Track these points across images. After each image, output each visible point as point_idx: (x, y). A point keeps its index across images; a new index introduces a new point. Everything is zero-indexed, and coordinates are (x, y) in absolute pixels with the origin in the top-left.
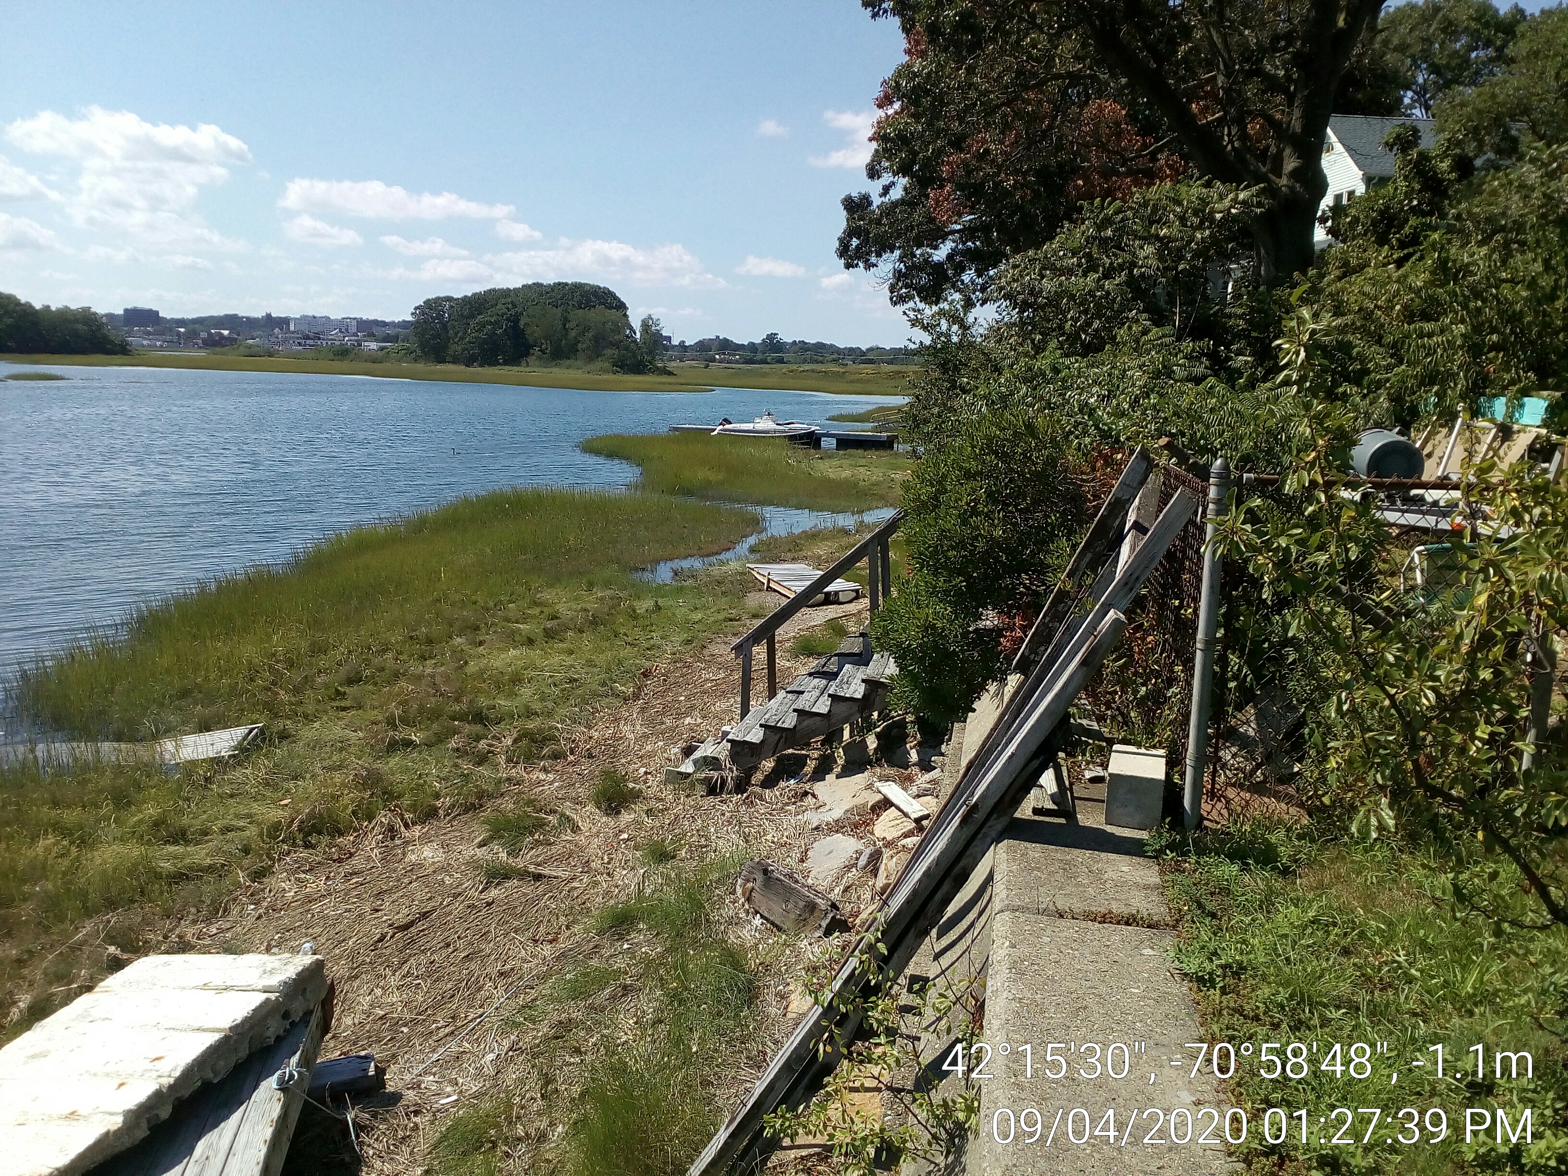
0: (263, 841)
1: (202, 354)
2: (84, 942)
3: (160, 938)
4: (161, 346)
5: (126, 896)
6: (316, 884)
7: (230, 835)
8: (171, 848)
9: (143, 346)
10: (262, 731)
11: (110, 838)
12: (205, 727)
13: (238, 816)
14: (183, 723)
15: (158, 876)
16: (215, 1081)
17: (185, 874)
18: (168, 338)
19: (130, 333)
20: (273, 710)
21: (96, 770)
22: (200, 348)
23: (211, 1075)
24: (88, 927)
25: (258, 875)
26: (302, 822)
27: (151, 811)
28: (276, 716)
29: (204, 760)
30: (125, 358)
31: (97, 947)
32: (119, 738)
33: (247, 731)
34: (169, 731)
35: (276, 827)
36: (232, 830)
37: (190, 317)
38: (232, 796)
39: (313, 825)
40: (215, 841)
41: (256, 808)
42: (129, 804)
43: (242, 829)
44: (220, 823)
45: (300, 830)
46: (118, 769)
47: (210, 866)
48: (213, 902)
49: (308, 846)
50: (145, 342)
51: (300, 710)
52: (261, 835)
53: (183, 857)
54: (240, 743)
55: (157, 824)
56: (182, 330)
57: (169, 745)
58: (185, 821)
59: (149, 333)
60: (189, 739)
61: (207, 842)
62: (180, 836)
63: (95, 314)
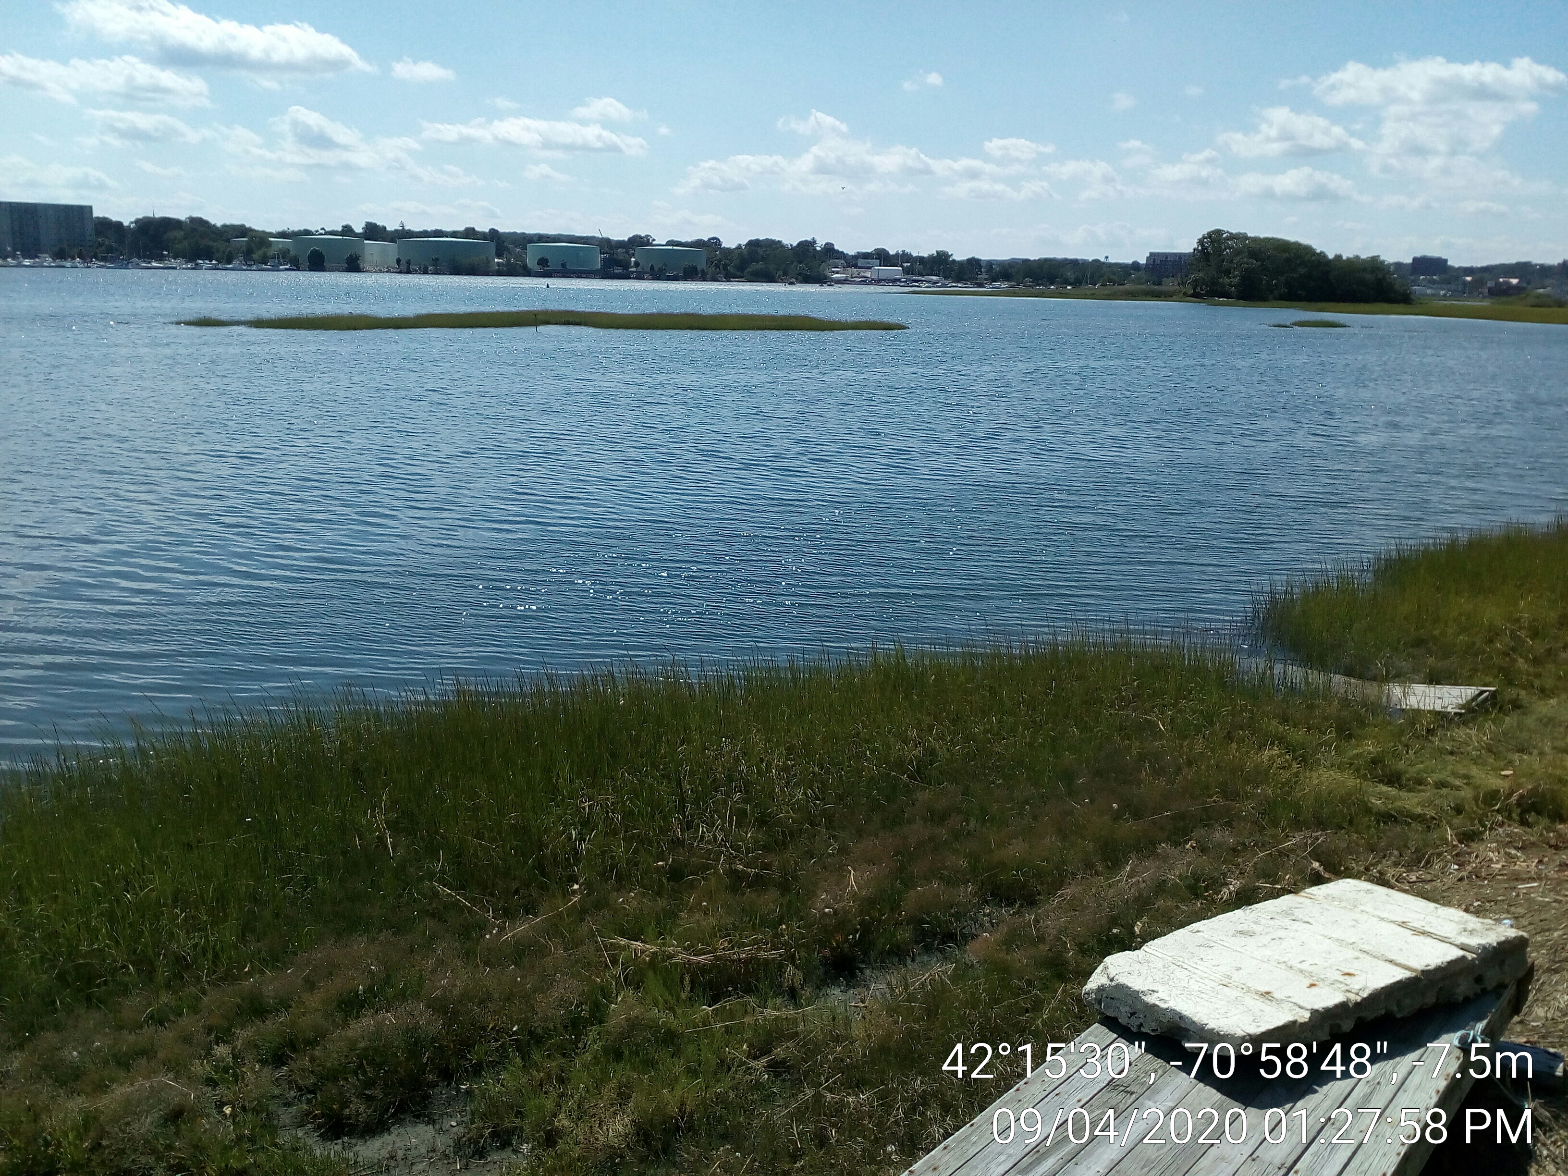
0: (1477, 806)
1: (1486, 303)
2: (1292, 851)
3: (1362, 869)
4: (1445, 295)
5: (1335, 820)
6: (1525, 864)
7: (1444, 791)
8: (1384, 788)
9: (1427, 295)
10: (1493, 695)
11: (1328, 764)
12: (1434, 679)
13: (1454, 774)
14: (1415, 671)
15: (1368, 810)
16: (1399, 1016)
17: (1393, 816)
18: (1453, 287)
19: (1415, 283)
20: (1509, 677)
21: (1325, 698)
22: (1484, 297)
23: (1395, 1008)
24: (1297, 838)
25: (1467, 837)
26: (1522, 796)
27: (1370, 747)
28: (1510, 683)
29: (1429, 712)
30: (1408, 308)
31: (1303, 858)
32: (1349, 672)
33: (1477, 692)
34: (1400, 677)
35: (1492, 796)
36: (1446, 787)
37: (1479, 265)
38: (1452, 753)
39: (1533, 803)
40: (1428, 794)
41: (1474, 771)
42: (1350, 736)
43: (1458, 788)
44: (1436, 777)
45: (1519, 804)
46: (1345, 702)
47: (1420, 816)
48: (1417, 850)
49: (1524, 823)
50: (1429, 292)
51: (1537, 683)
52: (1476, 799)
53: (1395, 799)
54: (1469, 703)
55: (1374, 762)
56: (1469, 279)
57: (1397, 691)
58: (1401, 765)
59: (1434, 282)
60: (1419, 688)
61: (1419, 791)
62: (1393, 779)
63: (1382, 262)
